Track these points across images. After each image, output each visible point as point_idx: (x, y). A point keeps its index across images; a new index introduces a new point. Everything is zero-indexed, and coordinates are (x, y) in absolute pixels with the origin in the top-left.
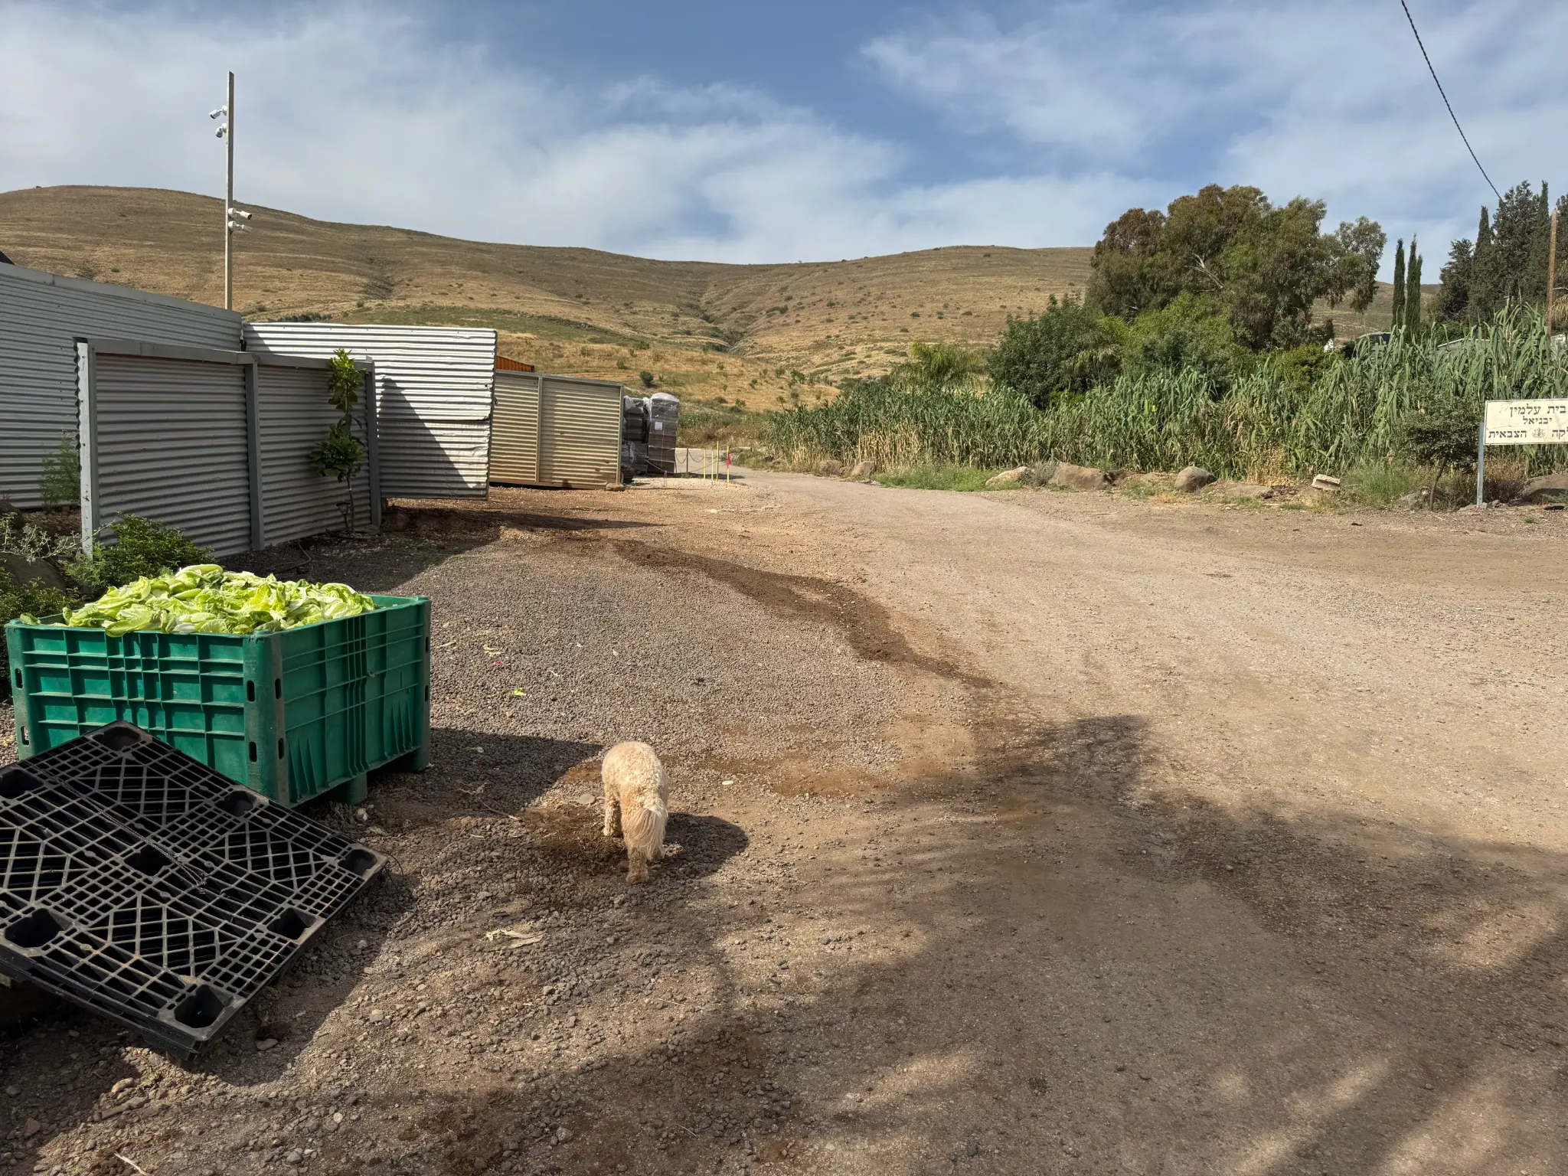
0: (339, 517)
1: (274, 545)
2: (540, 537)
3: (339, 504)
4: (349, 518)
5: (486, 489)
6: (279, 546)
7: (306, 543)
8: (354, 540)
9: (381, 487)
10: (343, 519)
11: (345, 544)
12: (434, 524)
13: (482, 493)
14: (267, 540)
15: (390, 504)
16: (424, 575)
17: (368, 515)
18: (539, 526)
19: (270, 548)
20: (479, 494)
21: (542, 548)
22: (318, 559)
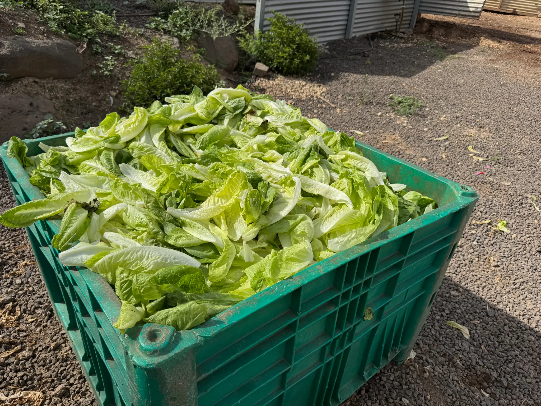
0: (394, 22)
1: (357, 36)
2: (505, 47)
3: (396, 15)
4: (399, 23)
5: (480, 12)
6: (360, 36)
7: (373, 36)
8: (398, 37)
9: (420, 6)
10: (395, 24)
11: (393, 39)
12: (442, 31)
13: (477, 14)
14: (354, 32)
15: (422, 17)
16: (433, 67)
17: (409, 22)
18: (504, 39)
19: (355, 37)
20: (475, 16)
21: (505, 56)
22: (377, 47)
